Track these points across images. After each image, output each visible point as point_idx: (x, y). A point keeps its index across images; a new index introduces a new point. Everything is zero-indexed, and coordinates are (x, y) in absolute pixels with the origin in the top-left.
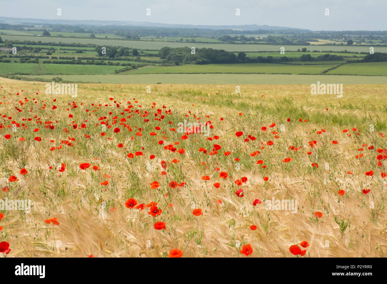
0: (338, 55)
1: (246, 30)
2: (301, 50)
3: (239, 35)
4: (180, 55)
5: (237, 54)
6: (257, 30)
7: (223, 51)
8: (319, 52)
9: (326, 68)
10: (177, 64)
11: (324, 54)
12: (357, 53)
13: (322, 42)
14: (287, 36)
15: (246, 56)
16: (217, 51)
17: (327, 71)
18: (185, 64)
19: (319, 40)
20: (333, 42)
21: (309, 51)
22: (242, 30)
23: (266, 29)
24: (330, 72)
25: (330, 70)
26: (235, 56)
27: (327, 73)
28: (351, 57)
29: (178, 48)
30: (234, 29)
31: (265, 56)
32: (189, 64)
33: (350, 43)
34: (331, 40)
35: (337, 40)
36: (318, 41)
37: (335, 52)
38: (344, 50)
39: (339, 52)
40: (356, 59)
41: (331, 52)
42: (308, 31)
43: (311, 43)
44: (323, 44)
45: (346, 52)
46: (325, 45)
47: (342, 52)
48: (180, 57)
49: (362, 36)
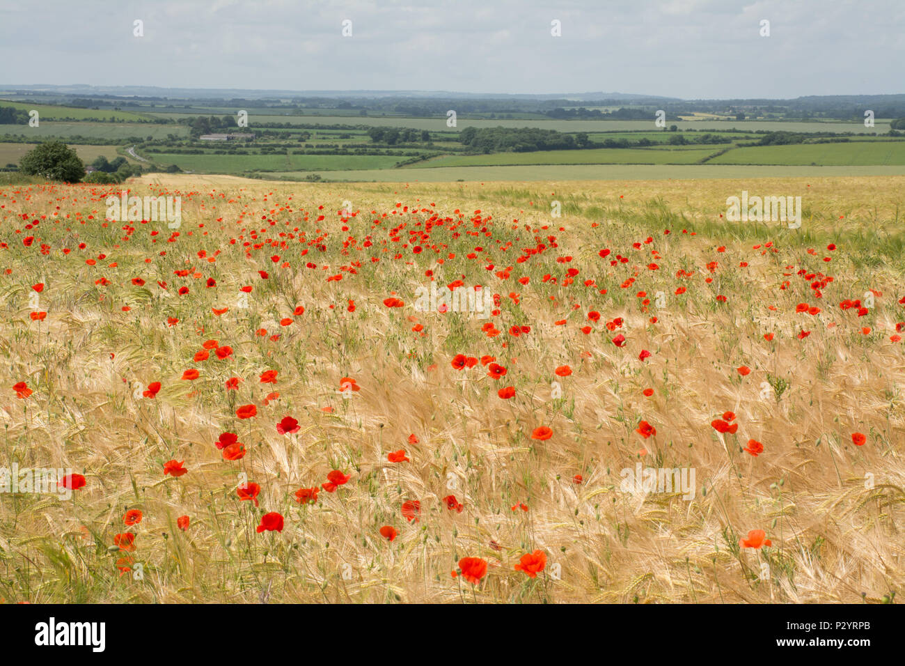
0: (725, 135)
1: (588, 99)
2: (668, 129)
3: (577, 108)
4: (491, 139)
5: (574, 136)
6: (603, 99)
7: (553, 132)
8: (695, 131)
9: (707, 155)
10: (487, 152)
11: (703, 134)
12: (751, 132)
13: (700, 116)
14: (648, 108)
15: (589, 139)
16: (545, 133)
17: (708, 159)
18: (499, 151)
19: (696, 114)
20: (715, 117)
21: (680, 131)
22: (581, 100)
23: (616, 99)
24: (712, 161)
25: (712, 157)
26: (572, 139)
27: (708, 162)
28: (742, 138)
29: (487, 129)
30: (569, 99)
31: (617, 138)
32: (504, 151)
33: (741, 117)
34: (713, 114)
35: (721, 113)
36: (693, 115)
37: (718, 131)
38: (731, 128)
39: (724, 131)
40: (750, 142)
41: (713, 131)
42: (679, 100)
43: (683, 118)
44: (701, 119)
45: (734, 131)
46: (703, 120)
47: (729, 131)
48: (491, 141)
49: (758, 107)
